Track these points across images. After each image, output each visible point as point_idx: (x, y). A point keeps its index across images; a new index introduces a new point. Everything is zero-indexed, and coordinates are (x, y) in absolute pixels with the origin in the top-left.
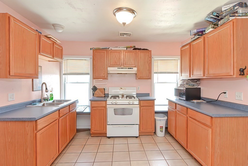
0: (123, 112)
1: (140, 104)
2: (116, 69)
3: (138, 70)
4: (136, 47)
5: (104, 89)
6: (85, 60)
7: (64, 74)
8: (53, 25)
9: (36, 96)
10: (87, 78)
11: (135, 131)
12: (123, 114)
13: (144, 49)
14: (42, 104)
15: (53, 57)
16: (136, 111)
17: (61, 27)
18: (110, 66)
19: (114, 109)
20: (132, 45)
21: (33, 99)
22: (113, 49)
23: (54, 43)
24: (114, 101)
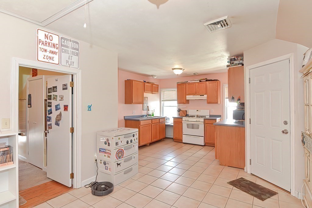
0: (193, 126)
1: (204, 122)
2: (192, 96)
3: (208, 97)
4: (208, 79)
5: (186, 111)
6: (175, 90)
7: (162, 101)
8: (152, 75)
9: (144, 113)
10: (175, 103)
11: (201, 141)
12: (193, 128)
13: (214, 80)
14: (147, 117)
15: (152, 92)
16: (202, 127)
17: (155, 76)
18: (188, 95)
19: (187, 124)
20: (204, 78)
21: (143, 114)
22: (190, 82)
23: (153, 84)
24: (187, 119)
